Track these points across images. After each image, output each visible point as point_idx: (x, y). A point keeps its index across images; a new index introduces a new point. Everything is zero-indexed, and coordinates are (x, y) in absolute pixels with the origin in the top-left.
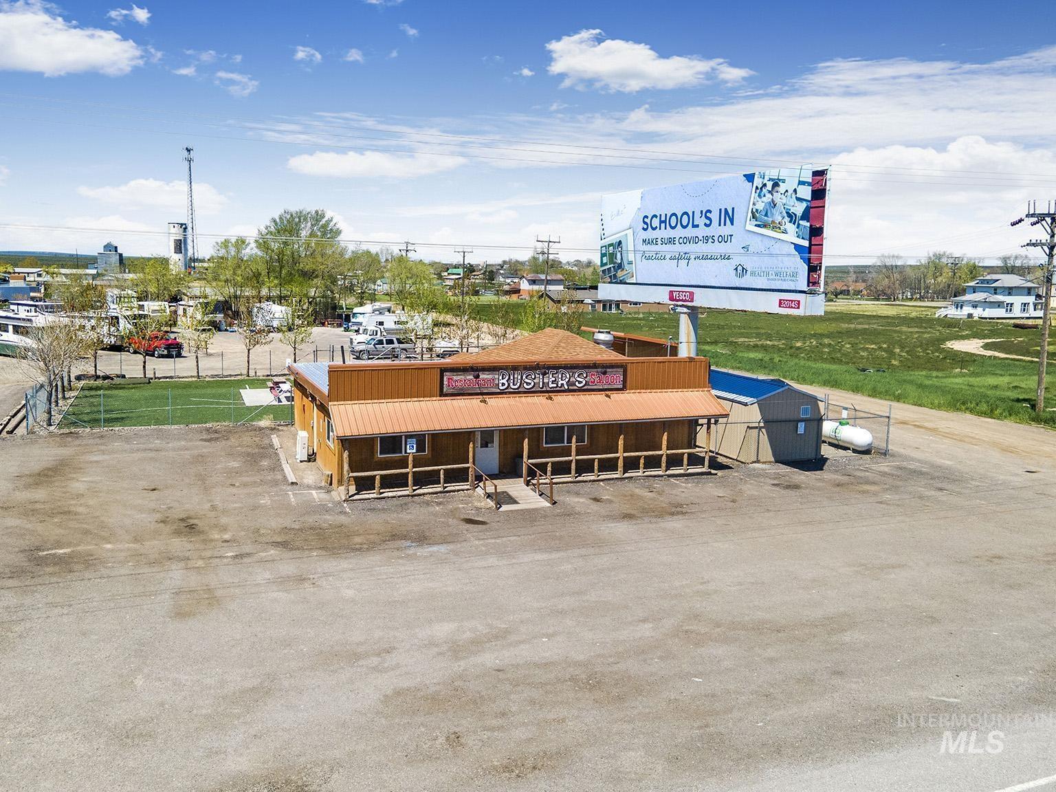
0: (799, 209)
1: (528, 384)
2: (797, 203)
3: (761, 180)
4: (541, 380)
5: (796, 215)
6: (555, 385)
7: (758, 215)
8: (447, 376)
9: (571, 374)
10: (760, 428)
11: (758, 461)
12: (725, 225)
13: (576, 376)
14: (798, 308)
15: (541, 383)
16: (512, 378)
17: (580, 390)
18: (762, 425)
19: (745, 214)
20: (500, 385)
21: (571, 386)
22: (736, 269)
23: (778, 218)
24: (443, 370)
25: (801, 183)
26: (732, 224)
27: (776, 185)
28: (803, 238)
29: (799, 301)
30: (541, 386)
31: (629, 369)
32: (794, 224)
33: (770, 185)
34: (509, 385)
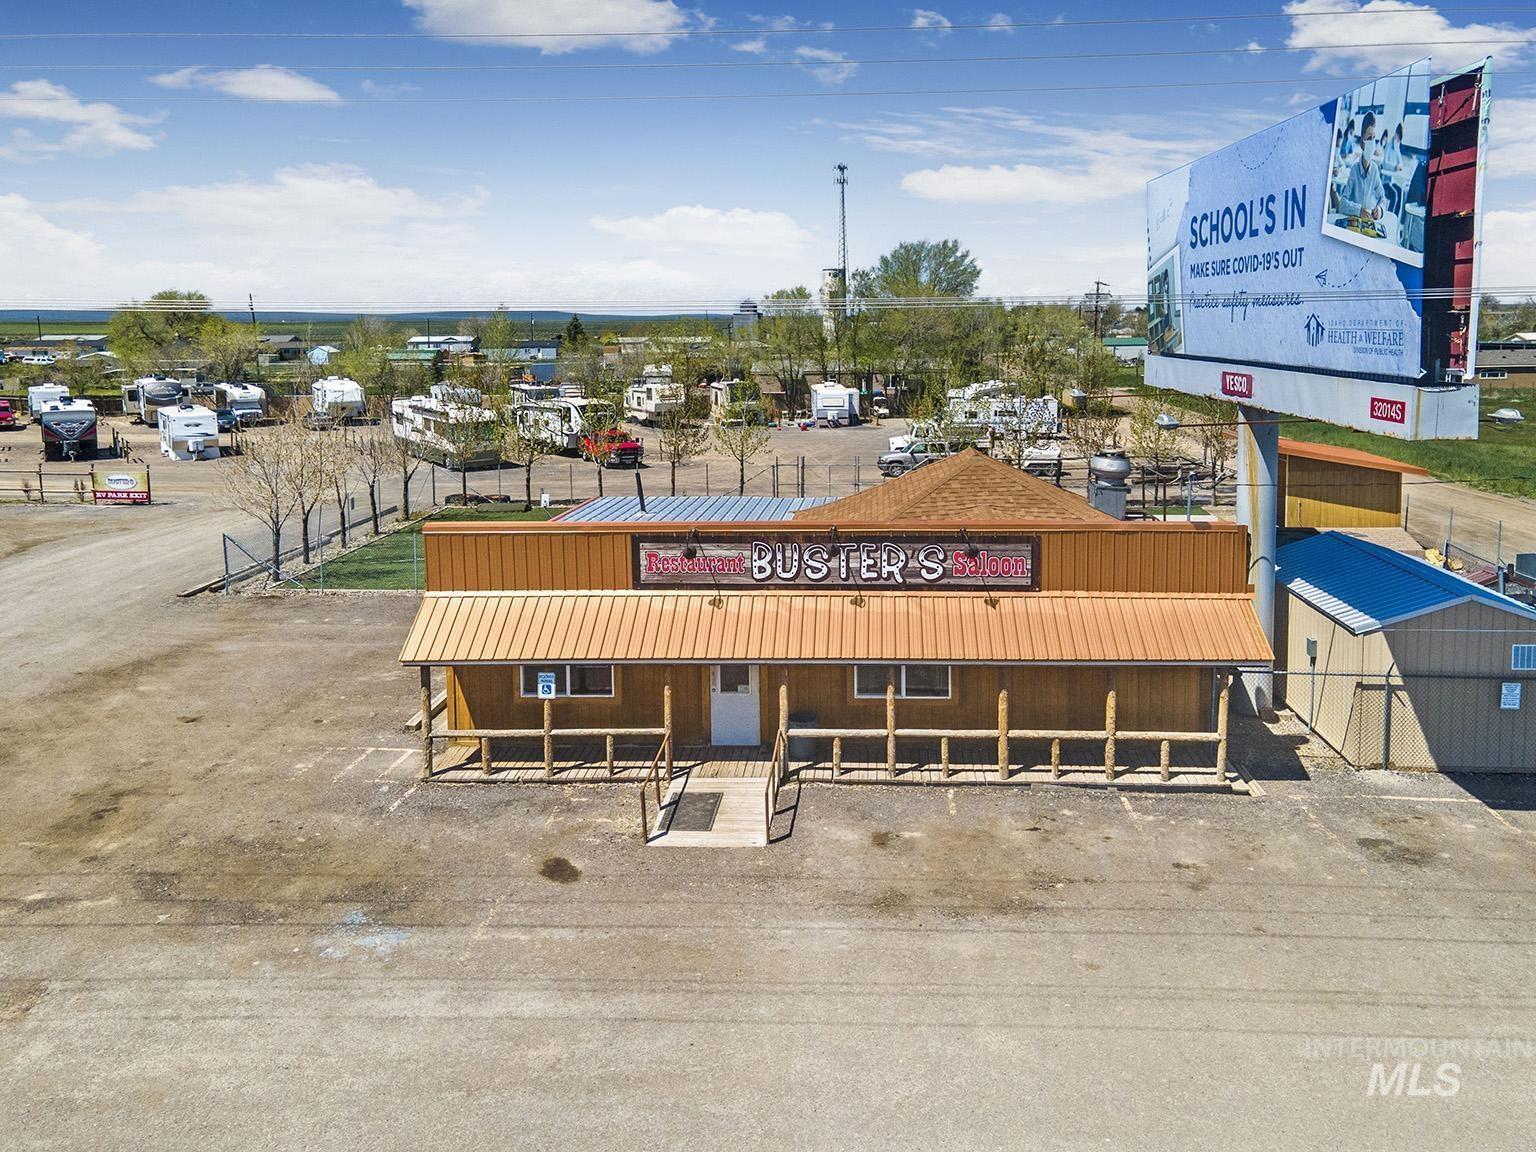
0: (1405, 173)
1: (815, 570)
2: (1403, 161)
3: (1346, 112)
4: (843, 564)
5: (1399, 190)
6: (875, 575)
7: (1340, 199)
8: (645, 549)
9: (909, 553)
10: (1391, 690)
11: (1387, 764)
12: (1292, 227)
13: (921, 558)
14: (1402, 421)
15: (843, 570)
16: (779, 556)
17: (931, 586)
18: (1398, 681)
19: (1321, 198)
20: (755, 570)
21: (911, 576)
22: (1308, 326)
23: (1371, 203)
24: (637, 539)
25: (1410, 109)
26: (1303, 225)
27: (1369, 122)
28: (1412, 248)
29: (1403, 404)
30: (843, 576)
31: (1044, 546)
32: (1397, 213)
33: (1359, 120)
34: (774, 570)
